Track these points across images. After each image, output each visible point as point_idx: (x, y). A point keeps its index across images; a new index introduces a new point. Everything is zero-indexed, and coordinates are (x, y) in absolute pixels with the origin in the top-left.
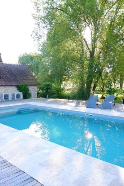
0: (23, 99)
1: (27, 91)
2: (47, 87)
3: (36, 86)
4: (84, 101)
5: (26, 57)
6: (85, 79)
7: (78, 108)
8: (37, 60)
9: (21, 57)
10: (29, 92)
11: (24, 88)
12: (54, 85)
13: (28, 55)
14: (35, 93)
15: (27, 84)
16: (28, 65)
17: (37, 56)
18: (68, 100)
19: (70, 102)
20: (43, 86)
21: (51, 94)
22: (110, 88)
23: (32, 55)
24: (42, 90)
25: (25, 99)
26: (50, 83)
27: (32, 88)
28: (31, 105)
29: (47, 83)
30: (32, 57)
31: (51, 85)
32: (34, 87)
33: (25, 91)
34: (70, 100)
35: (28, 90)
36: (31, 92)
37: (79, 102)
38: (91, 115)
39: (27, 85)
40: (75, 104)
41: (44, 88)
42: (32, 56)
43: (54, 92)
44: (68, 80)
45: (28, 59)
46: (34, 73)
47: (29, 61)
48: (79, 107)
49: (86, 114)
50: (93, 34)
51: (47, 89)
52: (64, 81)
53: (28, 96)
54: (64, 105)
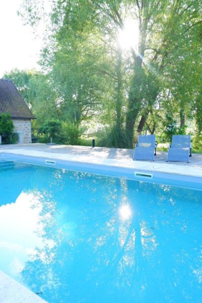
0: (2, 144)
1: (9, 128)
2: (52, 127)
3: (28, 121)
4: (125, 150)
5: (17, 75)
6: (125, 109)
7: (114, 160)
8: (35, 80)
9: (8, 74)
10: (15, 132)
11: (3, 123)
12: (65, 125)
13: (20, 72)
14: (26, 135)
15: (11, 116)
16: (21, 90)
17: (36, 75)
18: (91, 147)
19: (96, 150)
20: (46, 125)
21: (59, 139)
22: (172, 127)
23: (27, 72)
24: (44, 132)
25: (5, 144)
26: (58, 120)
27: (20, 124)
28: (12, 154)
29: (53, 120)
30: (27, 76)
31: (60, 125)
32: (25, 122)
33: (6, 129)
34: (95, 148)
35: (12, 126)
36: (18, 132)
37: (116, 151)
38: (150, 176)
39: (9, 118)
40: (108, 154)
41: (47, 129)
42: (28, 74)
43: (65, 137)
44: (90, 117)
45: (19, 78)
46: (31, 103)
47: (21, 83)
48: (116, 158)
49: (135, 173)
50: (142, 18)
51: (53, 131)
52: (83, 119)
53: (13, 138)
54: (83, 155)
